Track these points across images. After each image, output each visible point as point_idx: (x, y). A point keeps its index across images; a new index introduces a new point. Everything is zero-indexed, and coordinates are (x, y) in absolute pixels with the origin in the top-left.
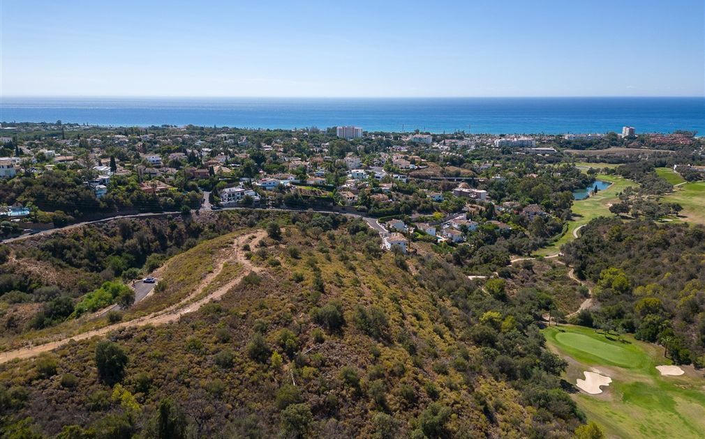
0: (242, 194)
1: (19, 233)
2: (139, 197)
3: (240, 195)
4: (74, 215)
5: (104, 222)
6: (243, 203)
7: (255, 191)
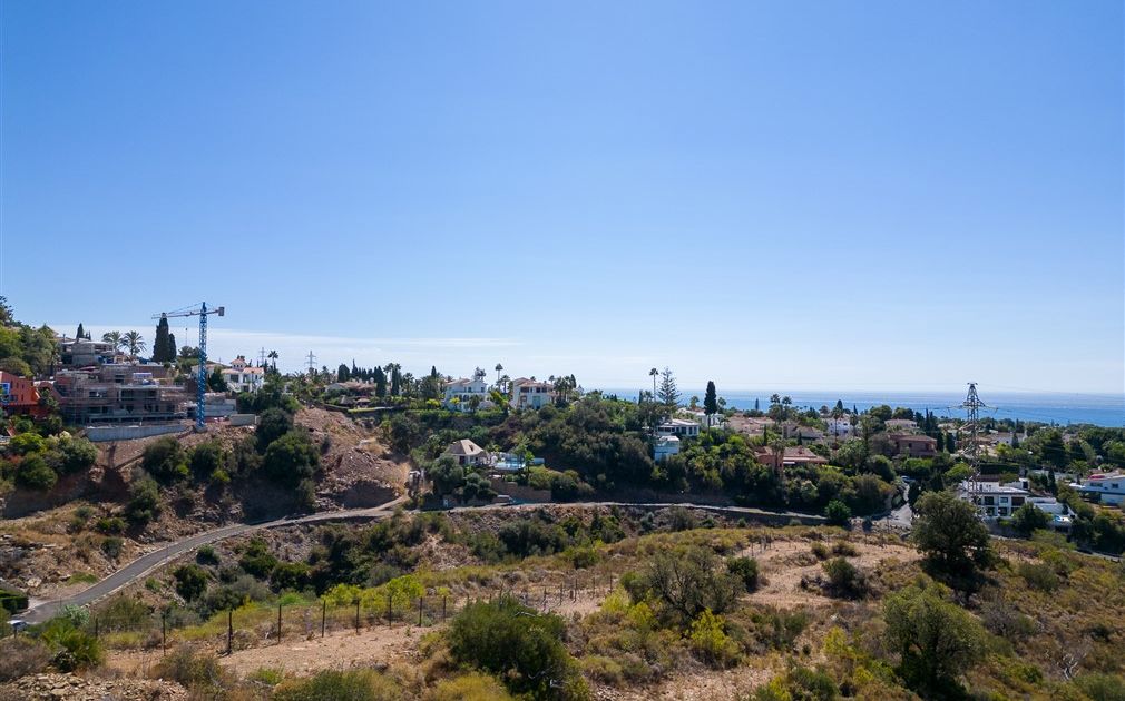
0: (1018, 501)
1: (490, 499)
2: (739, 470)
3: (1009, 505)
4: (595, 484)
5: (648, 509)
6: (1013, 525)
7: (1064, 502)
